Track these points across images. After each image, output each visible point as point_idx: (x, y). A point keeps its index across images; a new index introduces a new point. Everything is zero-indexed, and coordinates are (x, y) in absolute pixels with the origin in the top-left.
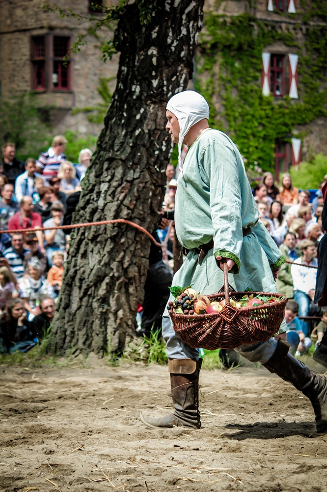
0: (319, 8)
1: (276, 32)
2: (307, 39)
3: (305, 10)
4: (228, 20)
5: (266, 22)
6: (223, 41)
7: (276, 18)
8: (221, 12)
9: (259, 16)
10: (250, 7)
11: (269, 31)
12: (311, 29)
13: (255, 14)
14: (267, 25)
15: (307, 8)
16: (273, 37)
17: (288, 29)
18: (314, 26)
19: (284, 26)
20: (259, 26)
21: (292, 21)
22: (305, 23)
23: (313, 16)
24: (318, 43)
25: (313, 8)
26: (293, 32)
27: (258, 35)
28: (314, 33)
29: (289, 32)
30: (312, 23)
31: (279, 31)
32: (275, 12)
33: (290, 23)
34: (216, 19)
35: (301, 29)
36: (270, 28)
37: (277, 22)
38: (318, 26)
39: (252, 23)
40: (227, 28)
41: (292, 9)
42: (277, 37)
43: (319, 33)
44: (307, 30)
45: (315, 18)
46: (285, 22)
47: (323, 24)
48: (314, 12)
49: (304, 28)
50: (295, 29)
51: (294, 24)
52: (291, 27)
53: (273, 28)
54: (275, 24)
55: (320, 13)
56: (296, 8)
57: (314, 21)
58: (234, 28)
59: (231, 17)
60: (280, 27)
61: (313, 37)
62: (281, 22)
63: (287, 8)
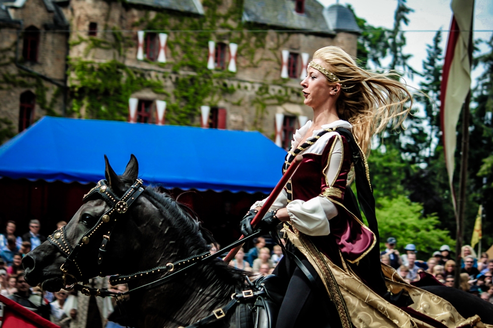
0: (190, 58)
1: (145, 79)
2: (176, 87)
3: (176, 60)
4: (96, 66)
5: (136, 70)
6: (90, 85)
7: (146, 66)
8: (90, 59)
9: (128, 63)
10: (120, 55)
11: (138, 79)
12: (181, 78)
13: (124, 62)
14: (136, 73)
15: (177, 58)
16: (141, 84)
17: (157, 77)
18: (184, 75)
19: (153, 74)
20: (128, 73)
21: (162, 70)
22: (175, 72)
23: (183, 66)
24: (187, 91)
25: (183, 59)
26: (162, 80)
27: (127, 82)
28: (184, 81)
29: (158, 80)
30: (181, 72)
31: (148, 79)
32: (145, 61)
33: (159, 72)
34: (85, 65)
35: (170, 78)
36: (138, 75)
37: (146, 70)
38: (188, 75)
39: (120, 70)
40: (94, 73)
41: (162, 58)
42: (145, 84)
43: (188, 82)
44: (177, 79)
45: (186, 68)
46: (155, 71)
47: (192, 74)
48: (184, 62)
49: (174, 76)
50: (164, 77)
51: (163, 73)
52: (160, 75)
53: (142, 75)
54: (144, 72)
55: (190, 63)
56: (167, 57)
57: (184, 70)
58: (101, 74)
59: (99, 64)
60: (150, 75)
61: (182, 85)
62: (151, 70)
63: (157, 57)
